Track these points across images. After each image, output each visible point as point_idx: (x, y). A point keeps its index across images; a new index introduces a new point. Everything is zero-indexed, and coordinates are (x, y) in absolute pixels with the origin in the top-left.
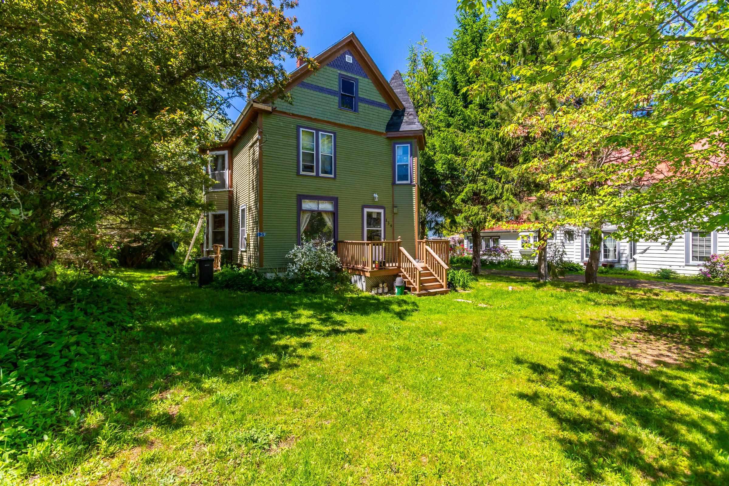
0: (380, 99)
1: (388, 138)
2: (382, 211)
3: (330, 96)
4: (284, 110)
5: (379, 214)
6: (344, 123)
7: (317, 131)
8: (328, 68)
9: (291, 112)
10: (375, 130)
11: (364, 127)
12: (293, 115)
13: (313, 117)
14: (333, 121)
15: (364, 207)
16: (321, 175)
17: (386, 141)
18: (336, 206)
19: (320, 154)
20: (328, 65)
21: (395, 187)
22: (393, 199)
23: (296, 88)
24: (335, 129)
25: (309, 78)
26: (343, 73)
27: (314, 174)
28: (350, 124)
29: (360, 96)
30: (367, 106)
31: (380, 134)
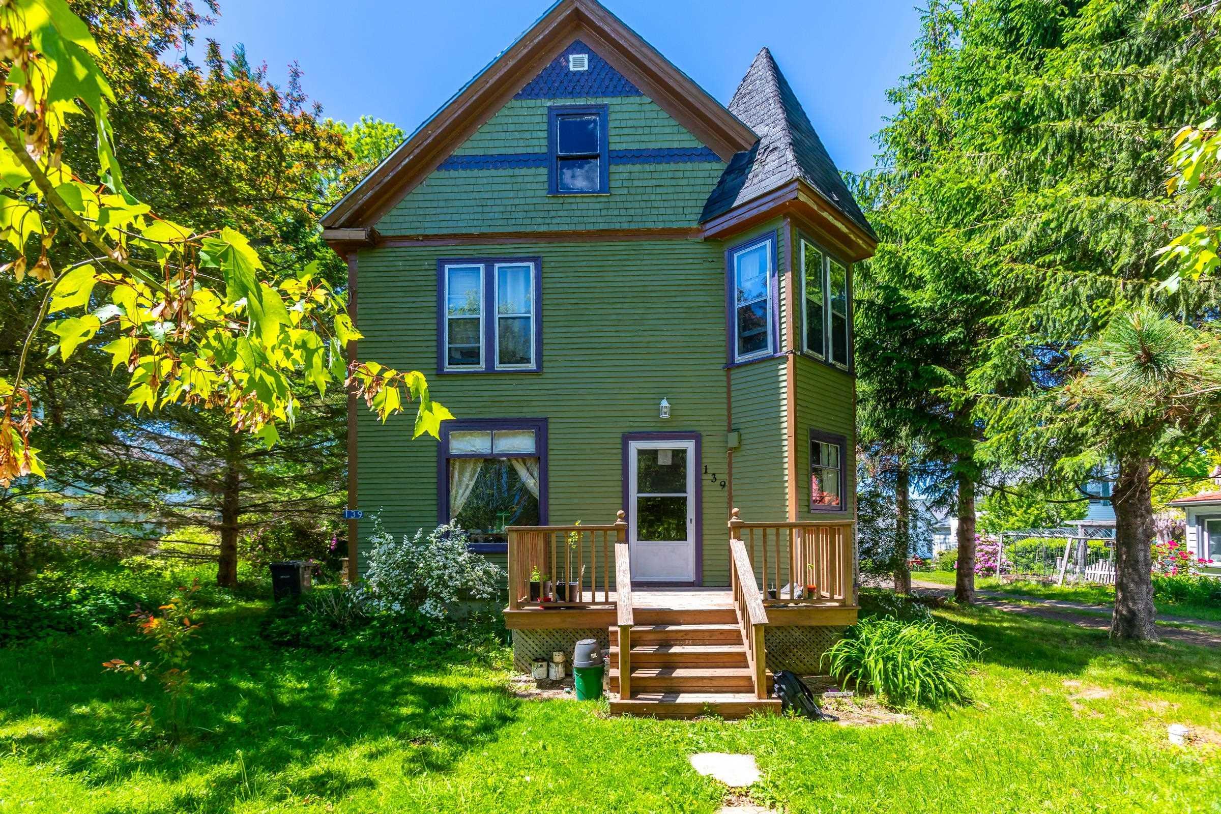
0: (686, 140)
1: (707, 239)
2: (689, 446)
3: (524, 171)
4: (403, 233)
5: (679, 455)
6: (564, 228)
7: (489, 262)
8: (516, 103)
9: (419, 232)
10: (661, 226)
11: (626, 226)
12: (426, 237)
13: (475, 231)
14: (529, 229)
15: (627, 438)
16: (498, 367)
17: (702, 249)
18: (542, 442)
19: (497, 317)
20: (517, 97)
21: (736, 374)
22: (729, 409)
23: (435, 174)
24: (541, 247)
25: (468, 144)
26: (560, 102)
27: (482, 366)
28: (581, 228)
29: (613, 147)
30: (638, 168)
31: (682, 233)
